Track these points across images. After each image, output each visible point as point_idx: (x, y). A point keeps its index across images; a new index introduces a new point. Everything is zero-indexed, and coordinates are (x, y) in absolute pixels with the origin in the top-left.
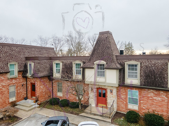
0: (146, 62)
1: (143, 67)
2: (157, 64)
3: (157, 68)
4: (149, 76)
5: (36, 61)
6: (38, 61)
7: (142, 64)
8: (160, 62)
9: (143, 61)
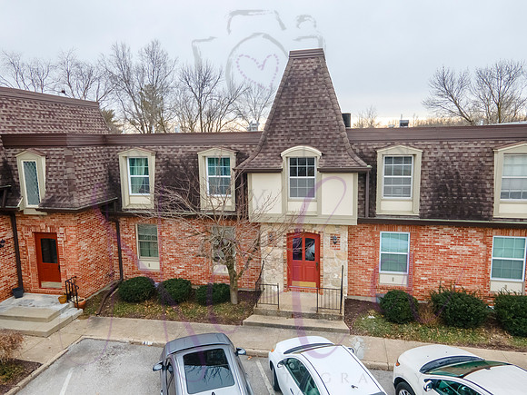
0: (435, 149)
1: (429, 164)
2: (466, 155)
3: (467, 166)
4: (446, 190)
5: (55, 151)
6: (67, 152)
7: (426, 154)
8: (473, 148)
9: (429, 147)
